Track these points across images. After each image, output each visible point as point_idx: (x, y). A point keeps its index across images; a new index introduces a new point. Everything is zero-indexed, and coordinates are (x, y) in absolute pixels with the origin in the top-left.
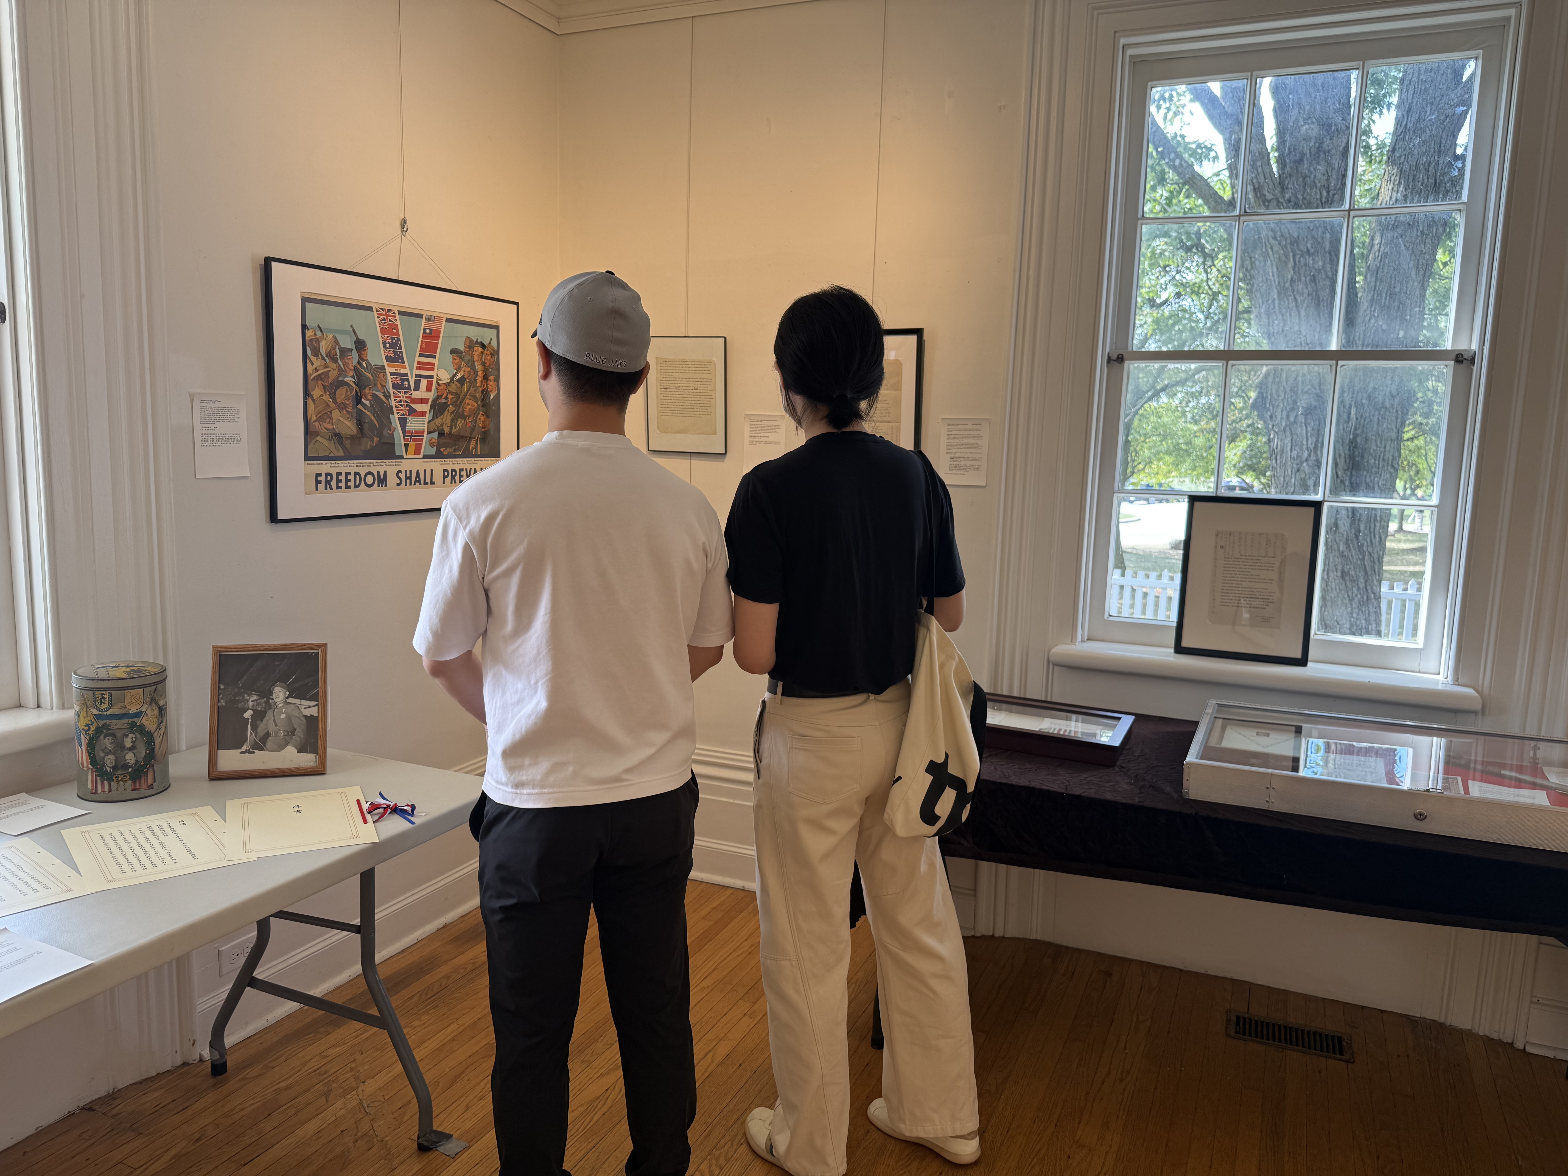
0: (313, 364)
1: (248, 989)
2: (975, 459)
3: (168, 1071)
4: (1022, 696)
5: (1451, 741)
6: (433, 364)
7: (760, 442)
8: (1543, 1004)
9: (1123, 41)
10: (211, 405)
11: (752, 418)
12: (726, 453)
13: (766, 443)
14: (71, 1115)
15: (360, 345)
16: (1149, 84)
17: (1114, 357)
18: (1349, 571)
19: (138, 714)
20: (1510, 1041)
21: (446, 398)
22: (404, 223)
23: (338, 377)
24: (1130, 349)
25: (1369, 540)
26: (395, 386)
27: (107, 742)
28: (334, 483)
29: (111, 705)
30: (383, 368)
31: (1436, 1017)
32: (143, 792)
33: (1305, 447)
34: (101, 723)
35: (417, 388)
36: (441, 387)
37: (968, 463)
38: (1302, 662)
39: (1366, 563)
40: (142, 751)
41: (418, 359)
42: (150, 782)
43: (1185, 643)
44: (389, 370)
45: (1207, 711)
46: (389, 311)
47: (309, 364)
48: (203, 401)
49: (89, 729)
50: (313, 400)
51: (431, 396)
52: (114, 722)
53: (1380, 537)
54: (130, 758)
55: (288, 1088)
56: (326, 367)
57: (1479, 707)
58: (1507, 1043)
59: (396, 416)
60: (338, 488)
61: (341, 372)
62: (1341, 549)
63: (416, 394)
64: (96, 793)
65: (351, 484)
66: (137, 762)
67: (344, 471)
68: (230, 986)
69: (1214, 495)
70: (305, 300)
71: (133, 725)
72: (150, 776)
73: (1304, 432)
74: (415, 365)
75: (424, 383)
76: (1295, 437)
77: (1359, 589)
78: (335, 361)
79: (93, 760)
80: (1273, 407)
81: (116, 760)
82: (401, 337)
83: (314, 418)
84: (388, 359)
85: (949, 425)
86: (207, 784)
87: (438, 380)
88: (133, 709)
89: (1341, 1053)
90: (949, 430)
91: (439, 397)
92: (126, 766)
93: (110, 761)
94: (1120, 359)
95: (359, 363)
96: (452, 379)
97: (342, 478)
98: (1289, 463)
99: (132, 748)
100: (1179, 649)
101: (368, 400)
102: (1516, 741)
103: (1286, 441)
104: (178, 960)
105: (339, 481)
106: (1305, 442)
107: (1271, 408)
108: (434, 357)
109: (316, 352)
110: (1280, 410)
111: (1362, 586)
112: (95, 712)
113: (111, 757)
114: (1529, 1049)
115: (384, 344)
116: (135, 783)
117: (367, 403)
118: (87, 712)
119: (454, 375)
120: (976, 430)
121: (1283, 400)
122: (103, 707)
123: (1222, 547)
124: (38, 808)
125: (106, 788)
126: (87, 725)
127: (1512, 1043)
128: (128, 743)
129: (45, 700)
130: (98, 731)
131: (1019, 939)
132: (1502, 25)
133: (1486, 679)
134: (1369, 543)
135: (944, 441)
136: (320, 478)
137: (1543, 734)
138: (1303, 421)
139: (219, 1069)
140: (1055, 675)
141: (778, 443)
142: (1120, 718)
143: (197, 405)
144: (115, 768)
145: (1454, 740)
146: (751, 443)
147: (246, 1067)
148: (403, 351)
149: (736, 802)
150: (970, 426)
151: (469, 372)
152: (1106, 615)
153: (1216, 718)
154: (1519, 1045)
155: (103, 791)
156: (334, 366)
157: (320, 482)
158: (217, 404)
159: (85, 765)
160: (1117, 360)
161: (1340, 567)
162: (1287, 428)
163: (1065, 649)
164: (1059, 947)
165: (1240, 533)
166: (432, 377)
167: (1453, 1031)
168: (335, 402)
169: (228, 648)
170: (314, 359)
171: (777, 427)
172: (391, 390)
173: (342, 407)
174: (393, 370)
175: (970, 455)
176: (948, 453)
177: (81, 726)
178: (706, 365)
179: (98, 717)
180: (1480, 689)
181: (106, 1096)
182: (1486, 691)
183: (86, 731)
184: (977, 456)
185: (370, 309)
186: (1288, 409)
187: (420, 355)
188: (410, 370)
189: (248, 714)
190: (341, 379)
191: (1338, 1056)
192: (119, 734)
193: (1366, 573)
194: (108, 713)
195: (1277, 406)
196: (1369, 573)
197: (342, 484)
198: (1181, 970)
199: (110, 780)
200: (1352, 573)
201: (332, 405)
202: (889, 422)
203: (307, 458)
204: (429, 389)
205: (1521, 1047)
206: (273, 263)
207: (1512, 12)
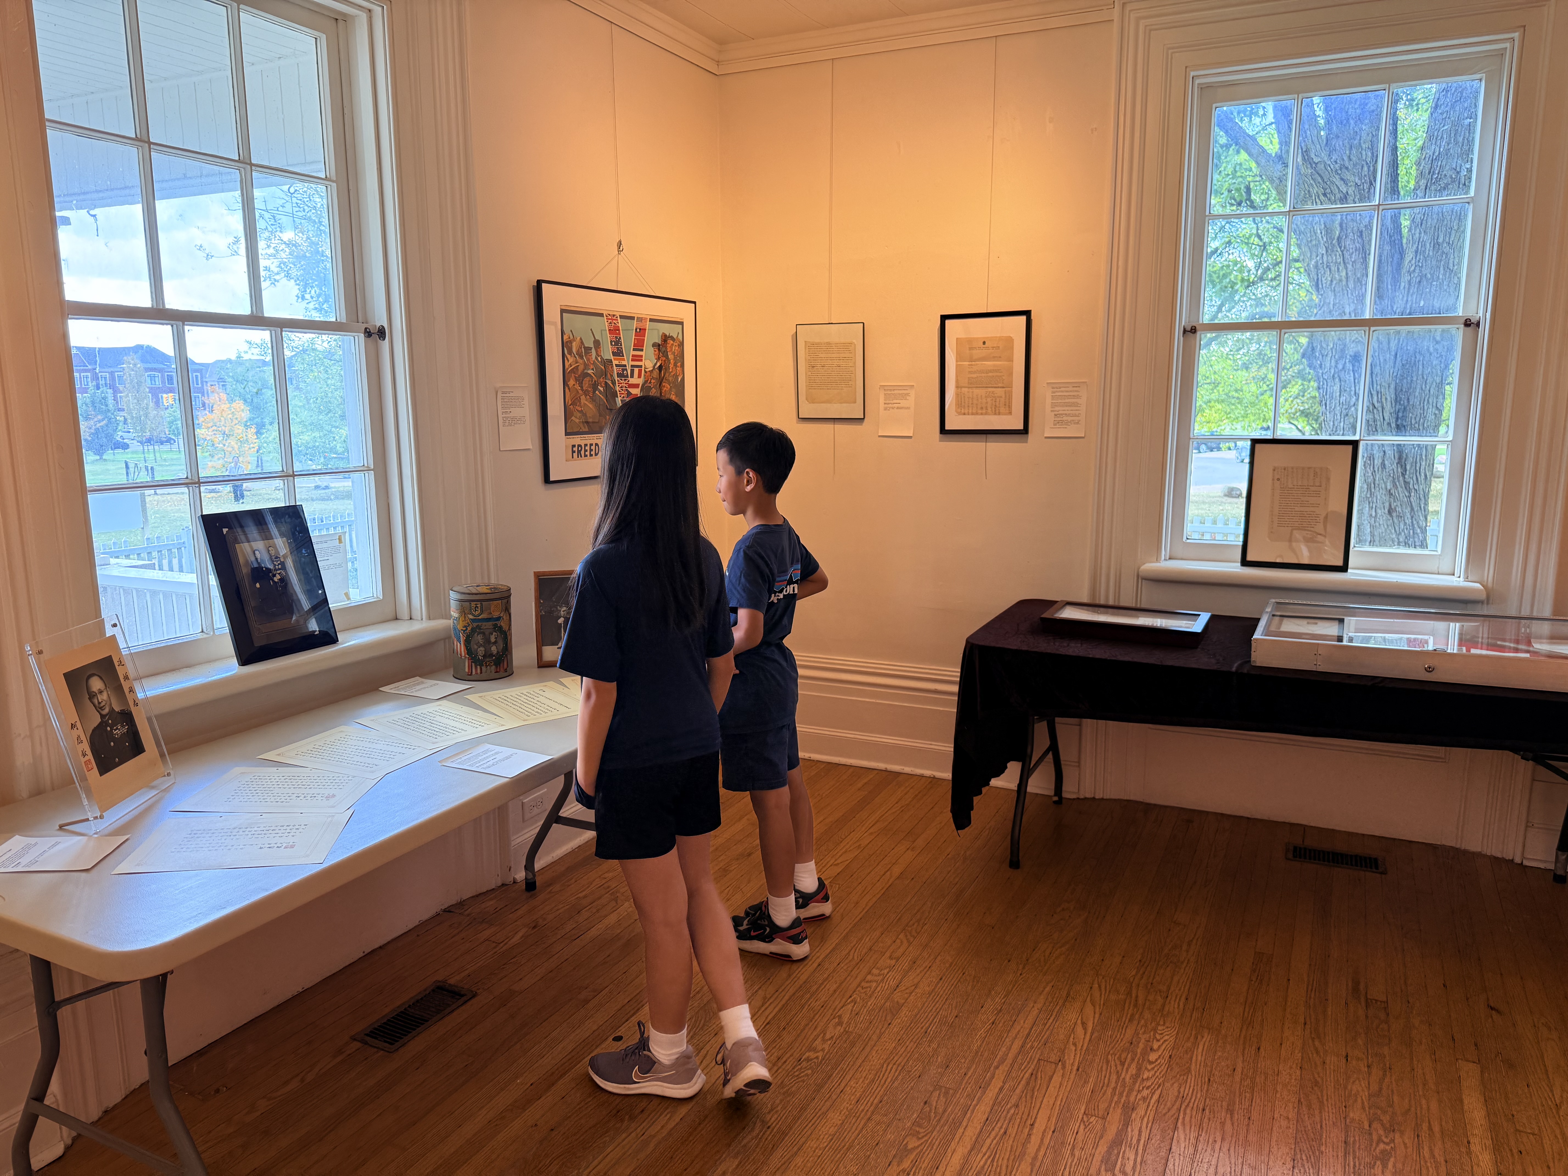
0: (568, 361)
1: (554, 824)
2: (1075, 416)
3: (493, 889)
4: (1116, 604)
5: (1463, 626)
6: (642, 356)
7: (893, 408)
8: (1538, 828)
9: (1192, 74)
10: (508, 395)
11: (886, 388)
12: (864, 419)
13: (898, 408)
14: (438, 915)
15: (597, 343)
16: (1214, 106)
17: (1189, 329)
18: (1395, 508)
19: (499, 619)
20: (1511, 858)
21: (650, 383)
22: (620, 244)
23: (584, 370)
24: (1201, 322)
25: (1415, 478)
26: (619, 375)
27: (479, 638)
28: (583, 452)
29: (482, 612)
30: (611, 361)
31: (1453, 844)
32: (502, 674)
33: (1353, 393)
34: (475, 625)
35: (632, 376)
36: (649, 373)
37: (1070, 419)
38: (1344, 568)
39: (1412, 500)
40: (501, 645)
41: (633, 353)
42: (505, 666)
43: (1250, 558)
44: (615, 362)
45: (1267, 610)
46: (614, 315)
47: (566, 361)
48: (503, 393)
49: (467, 629)
50: (569, 389)
51: (640, 381)
52: (484, 623)
53: (1426, 476)
54: (494, 649)
55: (585, 897)
56: (577, 363)
57: (1484, 596)
58: (1509, 860)
59: (620, 399)
60: (586, 456)
61: (586, 366)
62: (1389, 488)
63: (632, 381)
64: (471, 674)
65: (593, 453)
66: (498, 652)
67: (589, 442)
68: (542, 822)
69: (1271, 438)
70: (563, 311)
71: (495, 626)
72: (505, 663)
73: (1352, 378)
74: (631, 358)
75: (636, 370)
76: (1343, 383)
77: (1405, 524)
78: (581, 357)
79: (469, 651)
80: (1323, 356)
81: (485, 651)
82: (622, 336)
83: (570, 402)
84: (614, 354)
85: (1053, 388)
86: (537, 669)
87: (645, 368)
88: (496, 615)
89: (1377, 868)
90: (1053, 392)
91: (646, 382)
92: (491, 655)
93: (481, 651)
94: (1194, 330)
95: (596, 358)
96: (654, 367)
97: (588, 448)
98: (1338, 408)
99: (495, 643)
100: (1245, 563)
101: (601, 386)
102: (1514, 620)
103: (1335, 388)
104: (499, 808)
105: (586, 451)
106: (1353, 389)
107: (1321, 357)
108: (642, 350)
109: (570, 352)
110: (1329, 359)
111: (1408, 521)
112: (471, 617)
113: (482, 649)
114: (1526, 863)
115: (611, 342)
116: (497, 667)
117: (602, 389)
118: (465, 617)
119: (656, 364)
120: (1076, 391)
121: (1332, 349)
122: (477, 613)
123: (1278, 479)
124: (431, 686)
125: (479, 671)
126: (465, 626)
127: (1513, 860)
128: (493, 640)
129: (416, 614)
130: (473, 630)
131: (1115, 800)
132: (1501, 54)
133: (1489, 574)
134: (1415, 482)
135: (1049, 401)
136: (574, 449)
137: (1535, 614)
138: (1351, 368)
139: (531, 885)
140: (1143, 588)
141: (908, 408)
142: (1199, 615)
143: (500, 395)
144: (484, 656)
145: (1465, 624)
146: (885, 409)
147: (550, 885)
148: (623, 346)
149: (877, 701)
150: (1071, 389)
151: (665, 361)
152: (1185, 539)
153: (1273, 615)
154: (1518, 860)
155: (477, 673)
156: (581, 361)
157: (574, 452)
158: (512, 394)
159: (463, 655)
160: (1191, 331)
161: (1387, 505)
162: (1336, 376)
163: (1152, 566)
164: (1148, 805)
165: (1292, 468)
166: (641, 366)
167: (1465, 852)
168: (582, 390)
169: (544, 574)
170: (569, 356)
171: (908, 394)
172: (616, 379)
173: (586, 393)
174: (617, 362)
175: (1071, 412)
176: (1052, 411)
177: (460, 627)
178: (847, 346)
179: (473, 621)
180: (1485, 584)
181: (456, 904)
182: (1490, 585)
183: (464, 631)
184: (1077, 412)
185: (601, 315)
186: (1336, 357)
187: (634, 350)
188: (628, 362)
189: (561, 621)
190: (586, 371)
191: (1374, 870)
192: (487, 633)
193: (1412, 509)
194: (480, 617)
195: (1327, 355)
196: (1416, 509)
197: (588, 453)
198: (1248, 818)
199: (481, 665)
200: (1399, 509)
201: (580, 392)
202: (1003, 387)
203: (567, 434)
204: (639, 376)
205: (1519, 862)
206: (543, 285)
207: (1508, 45)
